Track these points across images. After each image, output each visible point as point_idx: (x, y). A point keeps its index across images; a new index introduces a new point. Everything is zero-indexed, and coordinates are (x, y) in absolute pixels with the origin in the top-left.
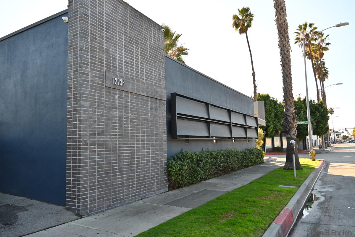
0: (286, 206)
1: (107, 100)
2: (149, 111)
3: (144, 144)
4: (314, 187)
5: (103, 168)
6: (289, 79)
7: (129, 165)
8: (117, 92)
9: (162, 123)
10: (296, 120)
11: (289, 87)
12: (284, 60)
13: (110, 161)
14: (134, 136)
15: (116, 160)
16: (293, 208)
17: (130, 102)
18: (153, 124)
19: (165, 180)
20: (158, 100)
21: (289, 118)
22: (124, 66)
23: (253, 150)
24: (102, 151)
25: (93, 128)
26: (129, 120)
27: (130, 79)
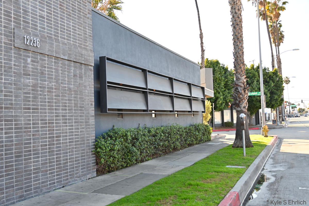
0: (232, 188)
1: (17, 64)
2: (71, 78)
3: (66, 119)
7: (46, 145)
8: (30, 55)
9: (88, 93)
10: (246, 91)
11: (240, 52)
12: (235, 20)
13: (21, 140)
14: (53, 109)
15: (30, 139)
16: (240, 191)
17: (47, 67)
18: (77, 94)
20: (83, 66)
22: (38, 21)
23: (198, 126)
26: (47, 90)
27: (47, 38)
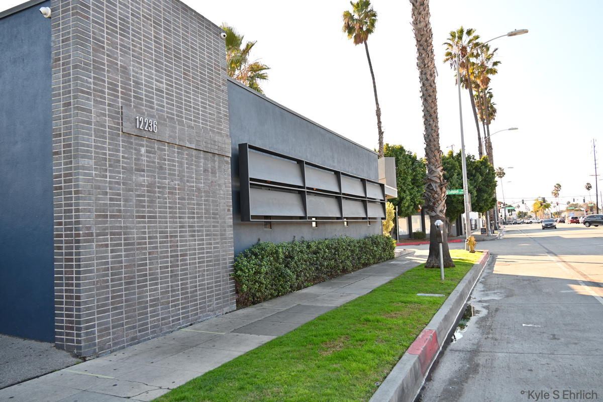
0: (427, 325)
1: (126, 155)
2: (201, 174)
3: (194, 231)
4: (471, 294)
5: (121, 273)
6: (434, 121)
7: (167, 267)
8: (145, 143)
9: (224, 194)
10: (444, 188)
11: (434, 134)
12: (426, 90)
13: (134, 260)
14: (176, 218)
15: (145, 259)
16: (438, 329)
17: (168, 159)
18: (209, 197)
19: (231, 291)
20: (217, 156)
21: (434, 185)
22: (155, 96)
23: (376, 238)
24: (120, 245)
25: (102, 205)
26: (167, 191)
27: (167, 119)
